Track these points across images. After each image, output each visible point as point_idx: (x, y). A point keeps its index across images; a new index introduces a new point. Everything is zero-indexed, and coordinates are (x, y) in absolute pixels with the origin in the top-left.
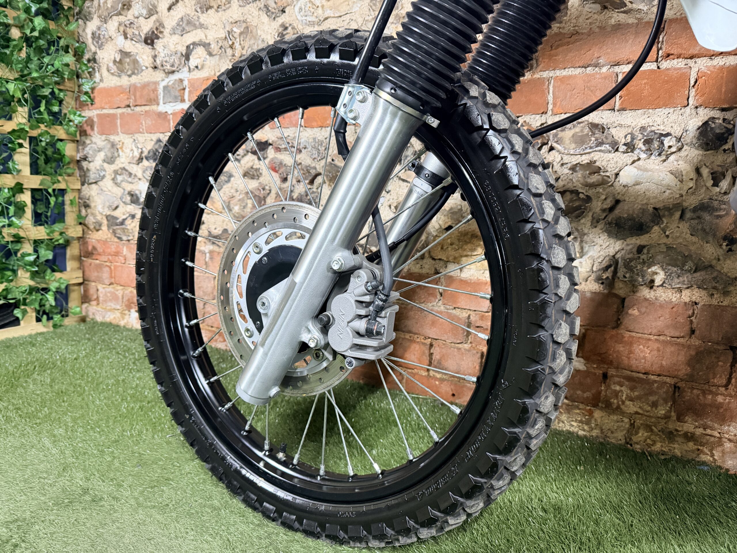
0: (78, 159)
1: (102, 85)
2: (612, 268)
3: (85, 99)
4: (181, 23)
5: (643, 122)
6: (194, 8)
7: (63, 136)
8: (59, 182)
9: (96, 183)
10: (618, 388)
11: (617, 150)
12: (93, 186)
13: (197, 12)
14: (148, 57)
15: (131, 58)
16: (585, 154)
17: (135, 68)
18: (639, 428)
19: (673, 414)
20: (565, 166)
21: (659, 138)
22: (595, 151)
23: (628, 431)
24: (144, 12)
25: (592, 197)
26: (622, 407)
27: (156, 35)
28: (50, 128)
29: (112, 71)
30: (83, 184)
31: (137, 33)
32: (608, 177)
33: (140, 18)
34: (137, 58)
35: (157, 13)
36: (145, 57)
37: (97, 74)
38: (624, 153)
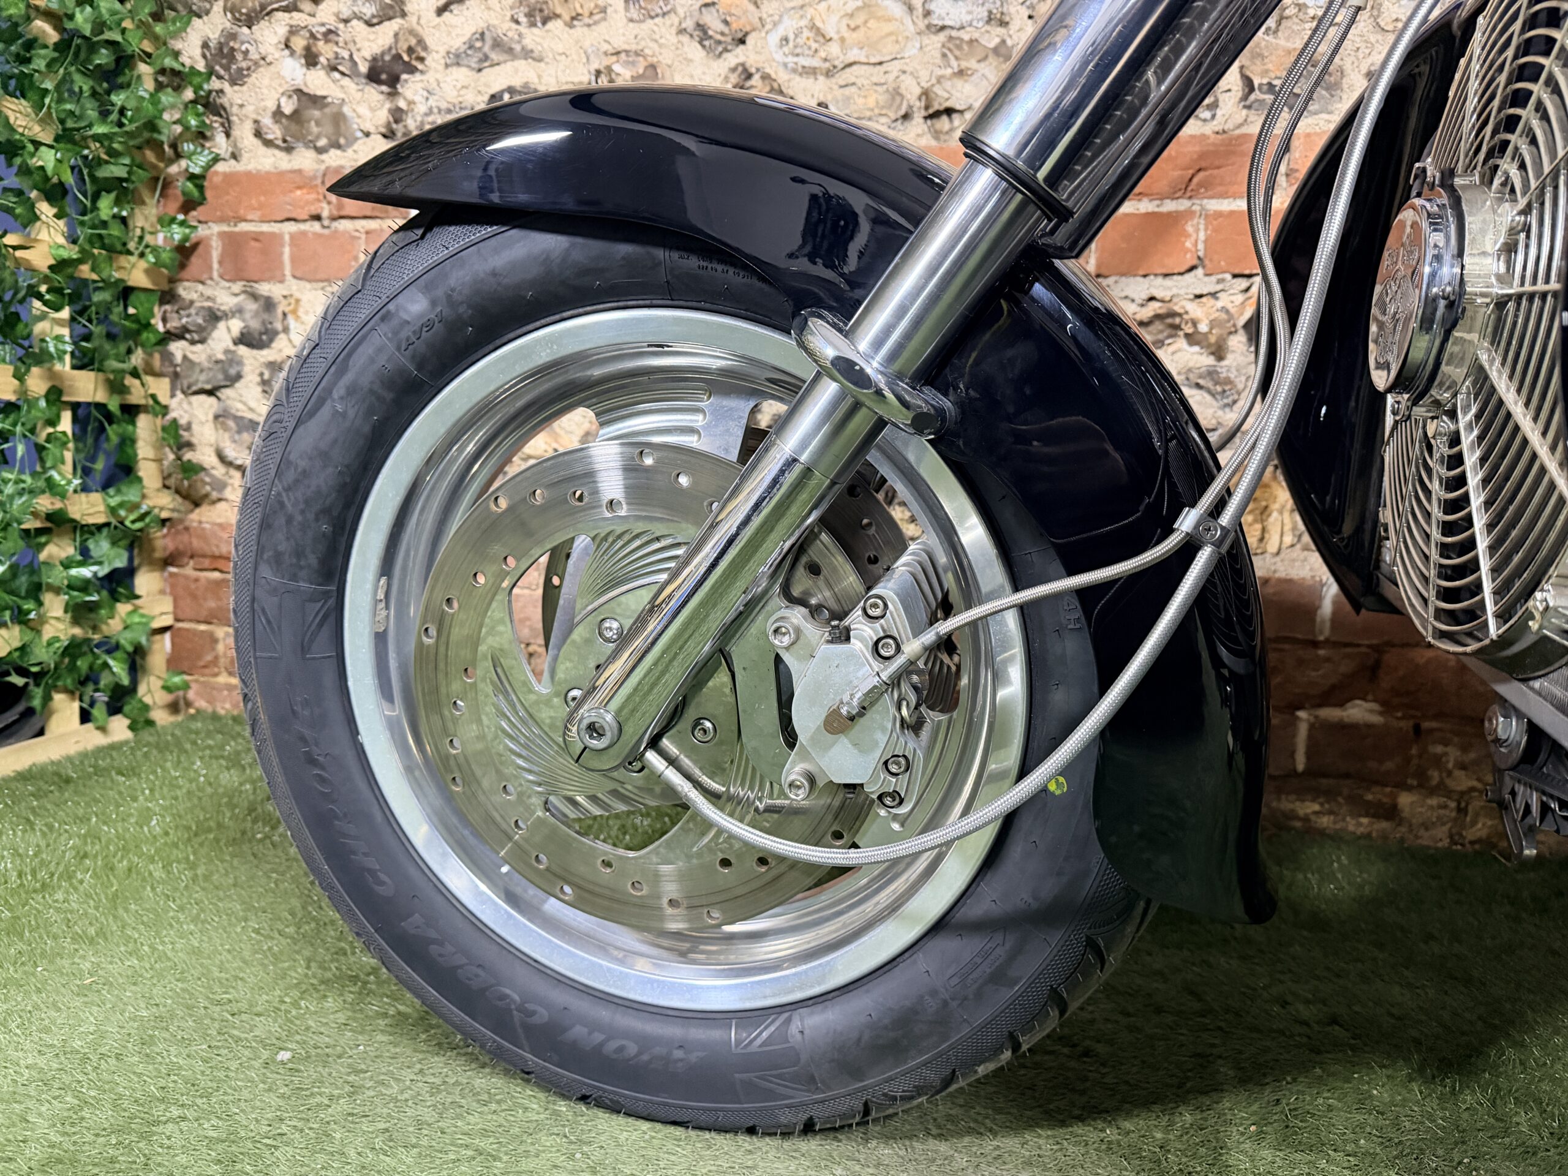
1: (234, 165)
4: (478, 44)
6: (508, 14)
7: (143, 281)
9: (210, 393)
12: (203, 398)
15: (327, 110)
17: (338, 133)
23: (1455, 823)
24: (368, 10)
26: (1449, 782)
27: (407, 63)
29: (270, 137)
30: (172, 394)
31: (346, 55)
33: (355, 22)
34: (346, 110)
35: (404, 15)
36: (363, 110)
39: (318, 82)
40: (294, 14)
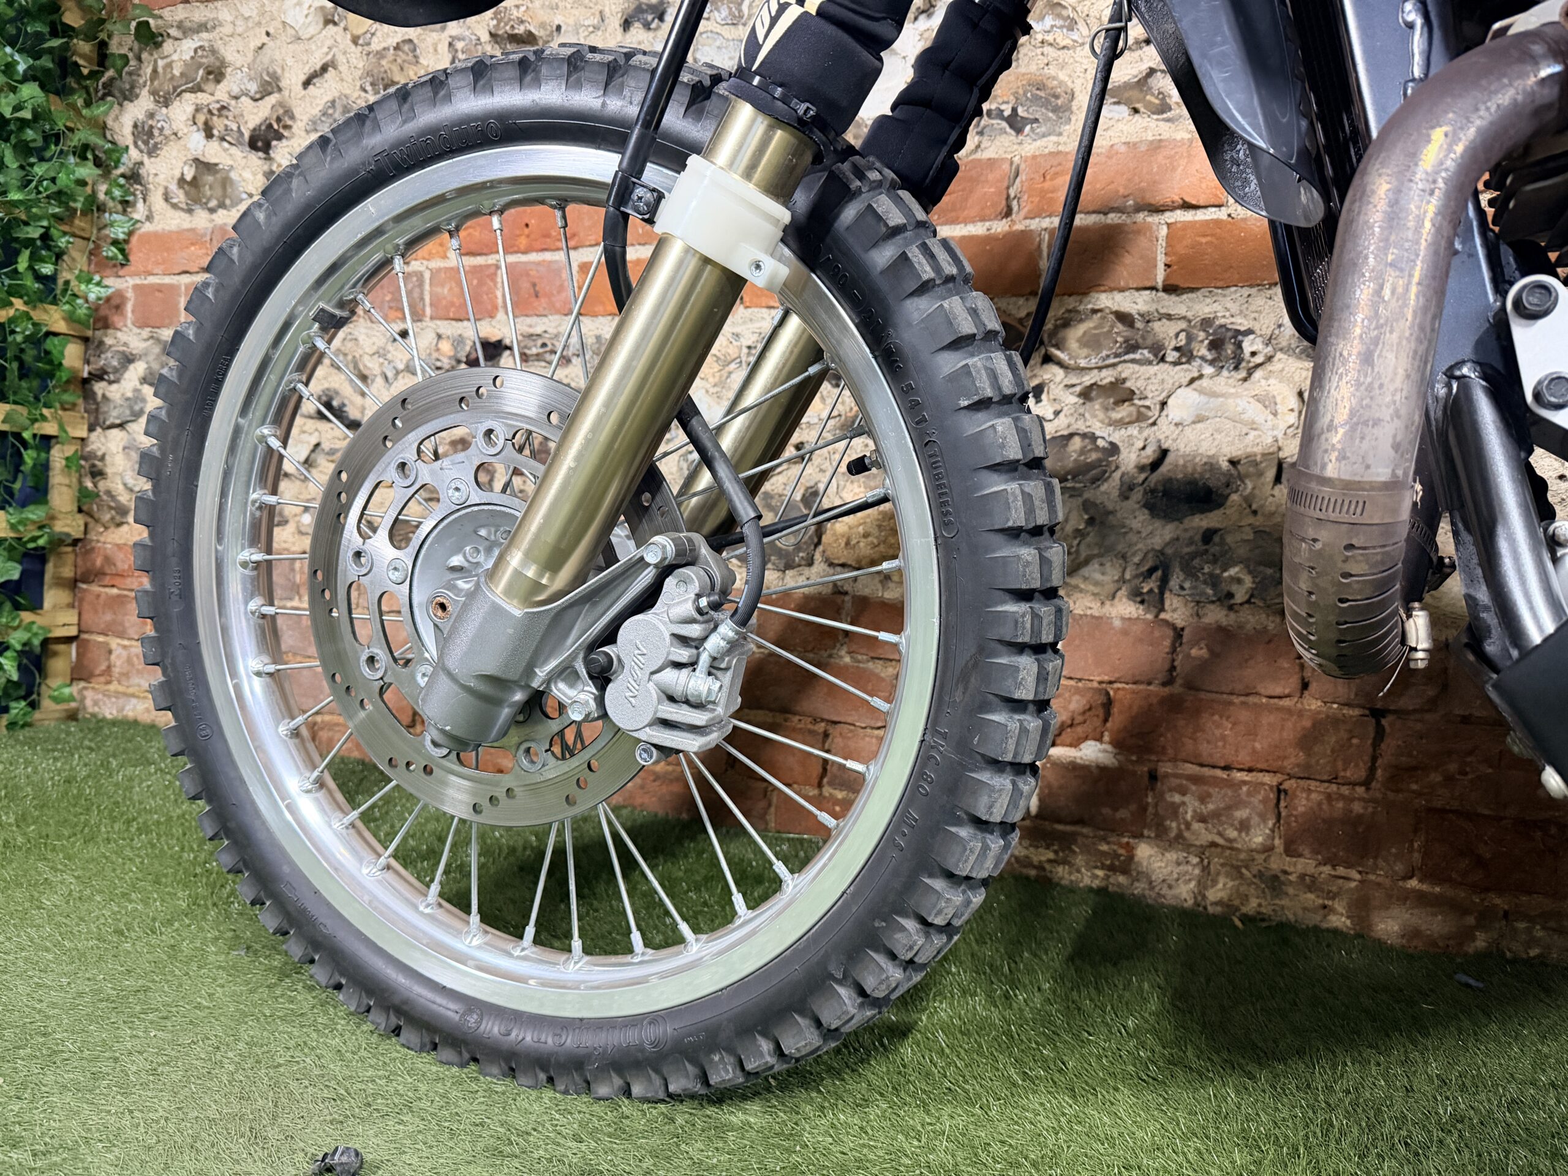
0: (86, 375)
1: (147, 227)
2: (1159, 573)
3: (110, 254)
4: (330, 111)
5: (1207, 310)
6: (358, 84)
7: (61, 326)
8: (44, 418)
9: (121, 426)
10: (1177, 798)
11: (1163, 359)
12: (115, 432)
13: (366, 91)
14: (254, 174)
15: (218, 176)
16: (1107, 367)
17: (225, 196)
18: (1218, 874)
19: (1277, 842)
20: (1072, 390)
21: (1235, 337)
22: (1125, 361)
23: (1199, 882)
24: (253, 87)
25: (1120, 444)
26: (1186, 834)
27: (276, 131)
28: (34, 308)
29: (175, 201)
30: (91, 429)
31: (234, 127)
32: (1148, 408)
33: (243, 99)
34: (233, 175)
35: (280, 90)
36: (247, 175)
37: (140, 205)
38: (1175, 364)
39: (213, 152)
40: (199, 94)
